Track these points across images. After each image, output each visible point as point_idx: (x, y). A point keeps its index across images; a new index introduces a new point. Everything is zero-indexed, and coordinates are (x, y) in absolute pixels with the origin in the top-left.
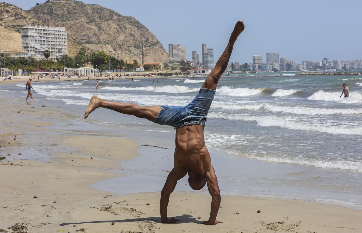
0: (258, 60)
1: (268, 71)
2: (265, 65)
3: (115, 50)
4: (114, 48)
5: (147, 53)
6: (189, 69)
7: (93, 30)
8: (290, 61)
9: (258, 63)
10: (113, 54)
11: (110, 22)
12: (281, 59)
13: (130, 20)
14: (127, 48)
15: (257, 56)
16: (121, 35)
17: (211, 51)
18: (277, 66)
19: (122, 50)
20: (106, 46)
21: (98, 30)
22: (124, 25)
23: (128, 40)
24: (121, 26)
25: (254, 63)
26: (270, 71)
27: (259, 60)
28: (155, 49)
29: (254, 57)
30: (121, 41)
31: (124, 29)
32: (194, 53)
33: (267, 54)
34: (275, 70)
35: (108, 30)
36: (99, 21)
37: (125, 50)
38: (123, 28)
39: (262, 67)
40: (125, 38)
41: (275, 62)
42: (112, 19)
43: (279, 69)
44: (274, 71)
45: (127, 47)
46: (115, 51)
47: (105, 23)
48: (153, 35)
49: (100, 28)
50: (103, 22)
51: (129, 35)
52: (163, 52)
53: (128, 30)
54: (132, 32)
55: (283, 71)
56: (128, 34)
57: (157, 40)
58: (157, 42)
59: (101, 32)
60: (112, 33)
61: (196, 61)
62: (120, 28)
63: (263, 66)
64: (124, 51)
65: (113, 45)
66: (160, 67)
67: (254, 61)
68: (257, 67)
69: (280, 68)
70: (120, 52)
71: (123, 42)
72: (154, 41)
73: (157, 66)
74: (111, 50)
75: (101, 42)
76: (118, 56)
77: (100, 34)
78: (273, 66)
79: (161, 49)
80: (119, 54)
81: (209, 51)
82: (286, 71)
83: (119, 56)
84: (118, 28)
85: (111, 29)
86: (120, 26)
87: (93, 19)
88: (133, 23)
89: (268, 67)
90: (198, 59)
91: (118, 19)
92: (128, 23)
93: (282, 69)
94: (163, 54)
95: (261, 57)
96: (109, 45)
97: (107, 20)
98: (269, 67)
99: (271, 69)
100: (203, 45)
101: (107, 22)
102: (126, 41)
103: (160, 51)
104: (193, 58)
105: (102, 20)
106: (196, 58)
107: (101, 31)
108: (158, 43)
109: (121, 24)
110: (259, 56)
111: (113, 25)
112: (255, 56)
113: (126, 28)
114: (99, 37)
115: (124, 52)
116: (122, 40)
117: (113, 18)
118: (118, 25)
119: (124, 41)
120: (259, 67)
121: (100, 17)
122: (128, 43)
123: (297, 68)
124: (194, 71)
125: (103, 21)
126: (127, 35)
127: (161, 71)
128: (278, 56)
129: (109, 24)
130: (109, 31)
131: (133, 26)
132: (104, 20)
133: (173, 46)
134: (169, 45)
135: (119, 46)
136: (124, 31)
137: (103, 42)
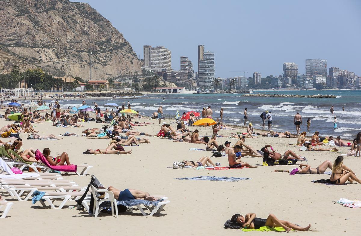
0: (292, 70)
1: (307, 89)
2: (302, 79)
3: (58, 56)
4: (57, 53)
5: (107, 61)
6: (156, 87)
7: (25, 27)
8: (347, 72)
9: (292, 76)
10: (55, 62)
11: (51, 13)
12: (330, 68)
13: (83, 8)
14: (77, 53)
15: (291, 64)
16: (68, 33)
17: (211, 56)
18: (321, 79)
19: (69, 56)
20: (44, 50)
21: (34, 27)
22: (73, 17)
23: (79, 40)
24: (69, 19)
25: (285, 75)
26: (311, 88)
27: (294, 70)
28: (120, 54)
29: (285, 66)
30: (68, 42)
31: (73, 24)
32: (183, 59)
33: (307, 60)
34: (319, 87)
35: (49, 26)
36: (34, 12)
37: (74, 56)
38: (71, 22)
39: (297, 82)
40: (74, 37)
41: (321, 74)
42: (54, 9)
43: (324, 85)
44: (317, 89)
45: (77, 51)
46: (58, 58)
47: (44, 14)
48: (119, 32)
49: (36, 23)
50: (41, 14)
51: (81, 32)
52: (133, 59)
53: (78, 25)
54: (86, 28)
55: (332, 89)
56: (79, 31)
57: (125, 40)
58: (123, 44)
59: (37, 30)
60: (54, 30)
61: (187, 72)
62: (67, 22)
63: (299, 80)
64: (71, 58)
65: (56, 49)
66: (106, 86)
67: (285, 73)
68: (290, 82)
69: (327, 83)
70: (66, 60)
71: (71, 44)
72: (120, 41)
73: (102, 85)
74: (53, 56)
75: (38, 45)
76: (63, 66)
77: (37, 32)
78: (315, 81)
79: (129, 54)
80: (65, 63)
81: (208, 56)
82: (337, 89)
83: (65, 65)
84: (63, 22)
85: (53, 25)
86: (66, 18)
87: (26, 8)
88: (87, 13)
89: (307, 82)
90: (190, 69)
91: (64, 7)
92: (79, 14)
93: (329, 86)
94: (132, 62)
95: (297, 66)
96: (49, 49)
97: (47, 10)
98: (309, 81)
99: (311, 85)
100: (199, 47)
101: (47, 13)
102: (76, 43)
103: (128, 58)
104: (182, 67)
105: (38, 11)
106: (188, 67)
107: (37, 27)
108: (125, 44)
109: (69, 17)
110: (294, 63)
111: (56, 17)
112: (287, 64)
113: (76, 22)
114: (34, 36)
115: (72, 60)
116: (69, 40)
117: (56, 7)
118: (64, 18)
119: (73, 42)
120: (294, 82)
121: (35, 5)
122: (79, 45)
123: (355, 84)
124: (163, 89)
125: (40, 12)
126: (77, 33)
127: (104, 91)
128: (325, 63)
129: (50, 17)
130: (50, 28)
131: (88, 18)
132: (43, 9)
133: (150, 48)
134: (145, 47)
135: (64, 51)
136: (72, 26)
137: (41, 44)
